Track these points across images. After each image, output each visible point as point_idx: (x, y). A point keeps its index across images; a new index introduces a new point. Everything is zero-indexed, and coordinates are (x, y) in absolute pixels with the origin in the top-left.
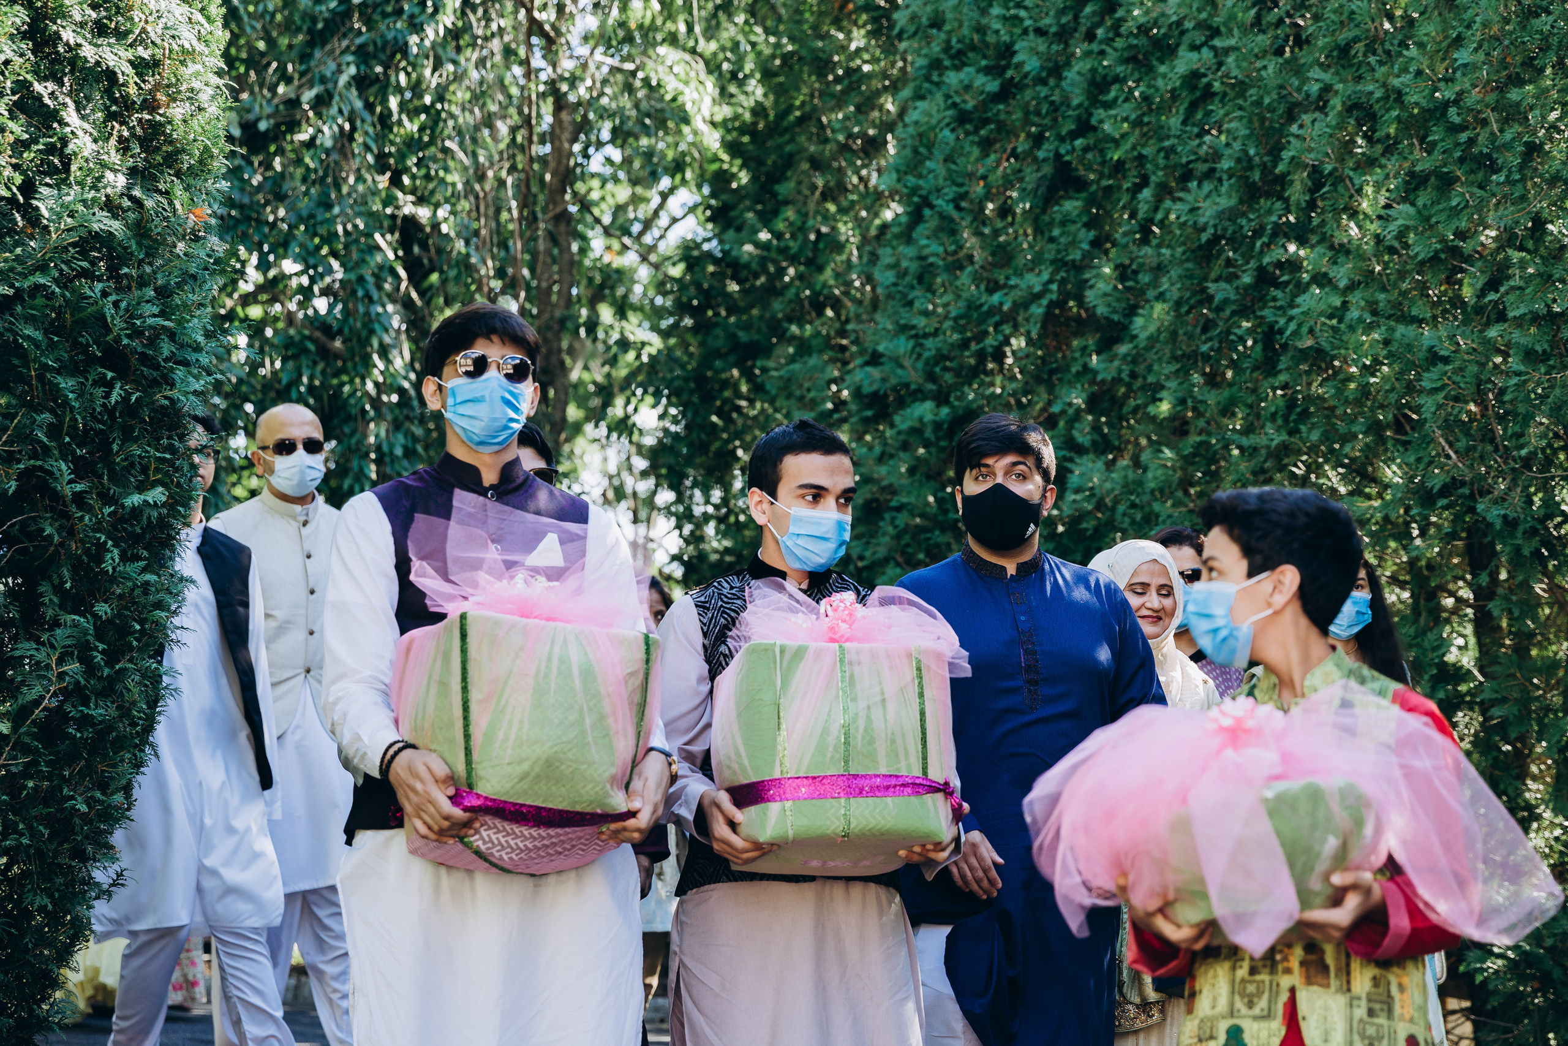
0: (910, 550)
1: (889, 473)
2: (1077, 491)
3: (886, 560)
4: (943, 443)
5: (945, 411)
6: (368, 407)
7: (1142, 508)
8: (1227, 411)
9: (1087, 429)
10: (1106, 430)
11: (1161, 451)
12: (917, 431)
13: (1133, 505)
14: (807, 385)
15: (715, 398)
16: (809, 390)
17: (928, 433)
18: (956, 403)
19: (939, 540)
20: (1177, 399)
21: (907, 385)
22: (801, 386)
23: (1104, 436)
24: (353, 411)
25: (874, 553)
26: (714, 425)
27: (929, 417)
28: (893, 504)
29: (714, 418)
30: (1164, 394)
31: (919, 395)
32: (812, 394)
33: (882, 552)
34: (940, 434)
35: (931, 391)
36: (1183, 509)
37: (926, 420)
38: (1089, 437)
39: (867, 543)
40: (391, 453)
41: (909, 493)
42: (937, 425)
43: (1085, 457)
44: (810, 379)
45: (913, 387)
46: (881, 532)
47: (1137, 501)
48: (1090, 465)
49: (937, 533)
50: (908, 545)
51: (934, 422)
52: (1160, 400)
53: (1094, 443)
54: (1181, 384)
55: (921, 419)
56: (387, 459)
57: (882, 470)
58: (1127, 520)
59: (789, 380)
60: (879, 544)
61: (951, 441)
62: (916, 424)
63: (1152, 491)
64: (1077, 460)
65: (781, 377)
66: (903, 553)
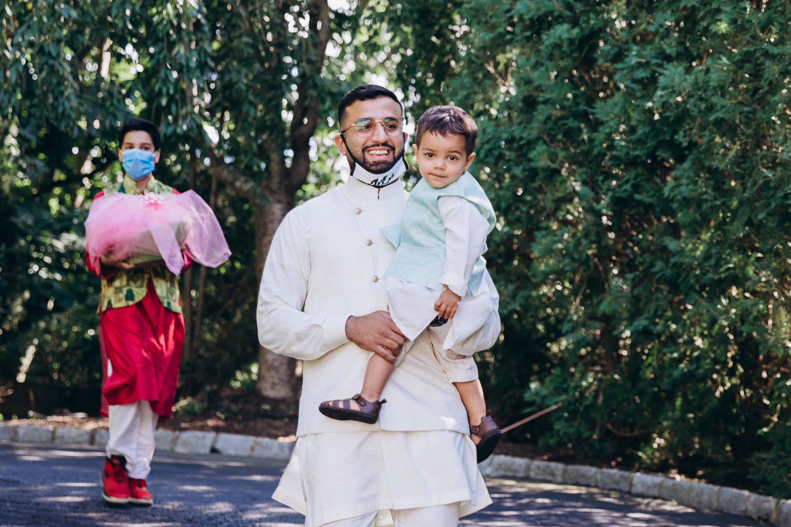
0: (553, 132)
1: (540, 76)
2: (664, 88)
3: (538, 139)
4: (575, 55)
5: (576, 31)
6: (171, 32)
7: (706, 101)
8: (765, 28)
9: (674, 43)
10: (688, 45)
11: (720, 59)
12: (557, 46)
13: (701, 99)
14: (490, 13)
15: (434, 24)
16: (491, 17)
17: (565, 48)
18: (584, 25)
19: (572, 125)
20: (731, 20)
21: (551, 13)
22: (486, 14)
23: (686, 48)
24: (161, 35)
25: (530, 134)
26: (434, 44)
27: (565, 36)
28: (541, 99)
29: (434, 39)
30: (722, 16)
31: (560, 19)
32: (493, 21)
33: (534, 134)
34: (573, 48)
35: (567, 16)
36: (734, 101)
37: (563, 37)
38: (675, 49)
39: (525, 128)
40: (188, 65)
41: (553, 91)
42: (571, 41)
43: (671, 64)
44: (493, 9)
45: (556, 14)
46: (534, 119)
47: (703, 95)
48: (673, 70)
49: (571, 120)
50: (551, 129)
51: (569, 39)
52: (720, 20)
53: (679, 54)
54: (734, 8)
55: (560, 37)
56: (185, 70)
57: (535, 75)
58: (696, 110)
59: (477, 10)
60: (532, 128)
61: (581, 52)
62: (558, 41)
63: (714, 88)
64: (666, 66)
65: (472, 8)
66: (549, 135)
